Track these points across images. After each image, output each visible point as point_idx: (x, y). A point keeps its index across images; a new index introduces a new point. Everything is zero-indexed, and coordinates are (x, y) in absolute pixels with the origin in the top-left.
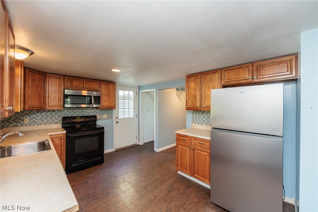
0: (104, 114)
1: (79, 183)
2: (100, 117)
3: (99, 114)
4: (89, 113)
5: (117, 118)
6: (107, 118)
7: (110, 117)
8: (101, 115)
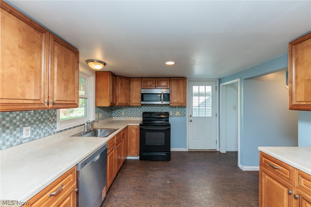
0: (177, 111)
1: (142, 172)
2: (173, 114)
3: (172, 111)
4: (163, 110)
5: (191, 117)
6: (179, 116)
7: (182, 115)
8: (174, 112)
